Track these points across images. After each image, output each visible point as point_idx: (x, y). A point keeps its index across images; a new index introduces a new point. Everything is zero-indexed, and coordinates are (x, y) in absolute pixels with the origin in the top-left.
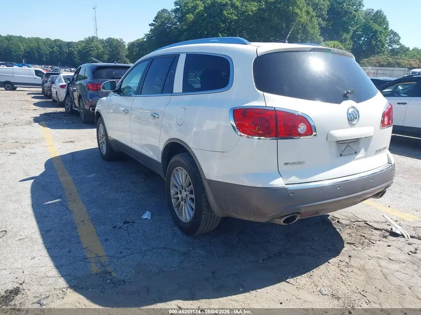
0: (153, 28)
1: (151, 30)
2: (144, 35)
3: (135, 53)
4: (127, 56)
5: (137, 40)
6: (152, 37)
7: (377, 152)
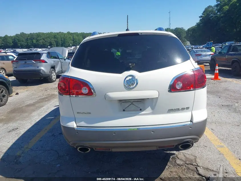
0: (201, 18)
1: (200, 20)
2: (196, 24)
3: (190, 35)
4: (185, 37)
5: (192, 27)
6: (200, 24)
7: (171, 111)
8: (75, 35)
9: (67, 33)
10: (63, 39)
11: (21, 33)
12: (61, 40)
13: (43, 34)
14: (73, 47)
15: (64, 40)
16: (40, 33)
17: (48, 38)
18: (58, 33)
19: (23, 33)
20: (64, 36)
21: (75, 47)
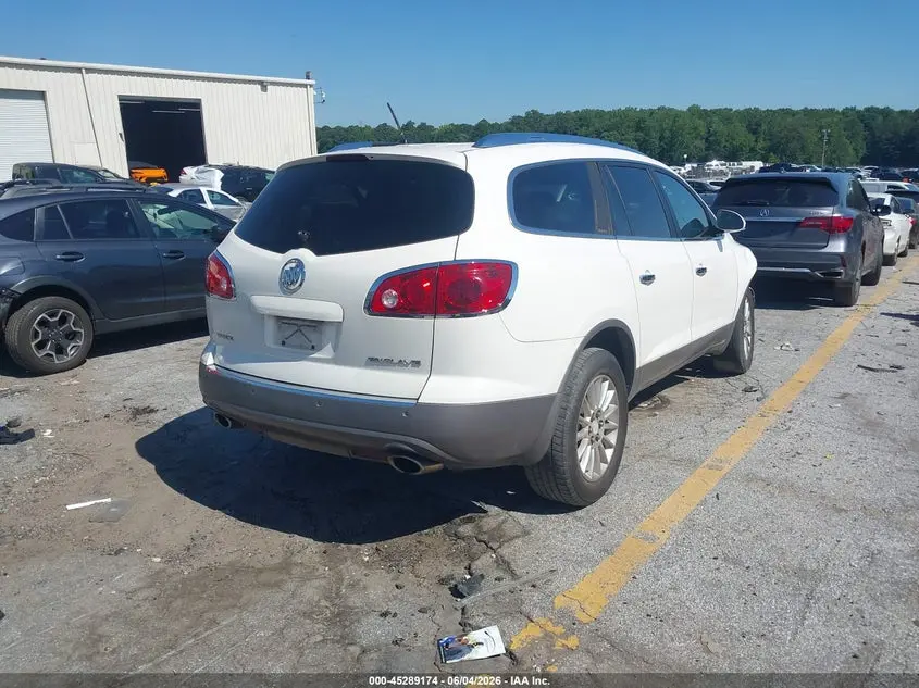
7: (373, 362)
8: (715, 119)
9: (689, 109)
10: (667, 134)
11: (528, 113)
12: (661, 139)
13: (600, 114)
14: (688, 167)
15: (674, 136)
16: (587, 111)
17: (613, 129)
18: (652, 112)
19: (534, 112)
20: (675, 121)
21: (695, 165)
